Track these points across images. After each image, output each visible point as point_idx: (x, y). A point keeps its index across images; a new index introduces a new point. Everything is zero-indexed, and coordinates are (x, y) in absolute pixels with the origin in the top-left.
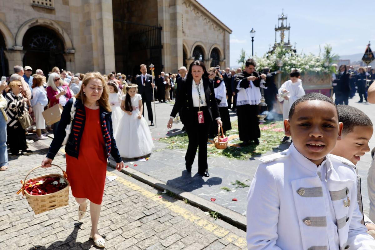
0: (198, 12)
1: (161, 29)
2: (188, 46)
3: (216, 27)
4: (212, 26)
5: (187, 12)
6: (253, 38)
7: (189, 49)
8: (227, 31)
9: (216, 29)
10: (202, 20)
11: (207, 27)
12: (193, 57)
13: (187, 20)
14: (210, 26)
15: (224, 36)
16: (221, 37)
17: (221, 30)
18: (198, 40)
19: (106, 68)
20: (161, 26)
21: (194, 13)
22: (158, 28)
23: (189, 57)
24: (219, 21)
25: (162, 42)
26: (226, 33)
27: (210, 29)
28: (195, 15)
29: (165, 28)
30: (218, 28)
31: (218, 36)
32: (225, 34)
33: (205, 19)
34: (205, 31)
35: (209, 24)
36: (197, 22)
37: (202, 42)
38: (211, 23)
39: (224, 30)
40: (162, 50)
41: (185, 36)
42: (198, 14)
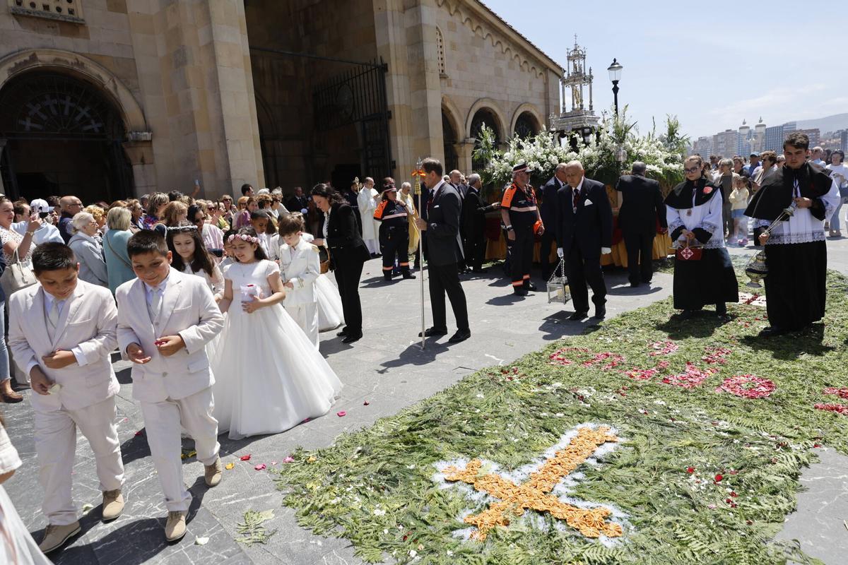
0: (479, 27)
1: (384, 68)
2: (458, 111)
3: (525, 62)
4: (517, 60)
5: (452, 27)
6: (615, 83)
7: (460, 116)
8: (551, 70)
9: (525, 66)
10: (489, 46)
11: (503, 64)
12: (471, 137)
13: (453, 46)
14: (511, 59)
15: (546, 84)
16: (538, 87)
17: (539, 71)
18: (484, 94)
19: (233, 176)
20: (385, 61)
21: (470, 29)
22: (377, 67)
23: (461, 138)
24: (534, 47)
25: (389, 103)
26: (552, 77)
27: (510, 67)
28: (473, 34)
29: (393, 68)
30: (531, 65)
31: (530, 84)
32: (547, 79)
33: (499, 42)
34: (499, 72)
35: (508, 54)
36: (478, 51)
37: (492, 100)
38: (514, 53)
39: (546, 68)
40: (391, 123)
41: (449, 85)
42: (479, 32)
